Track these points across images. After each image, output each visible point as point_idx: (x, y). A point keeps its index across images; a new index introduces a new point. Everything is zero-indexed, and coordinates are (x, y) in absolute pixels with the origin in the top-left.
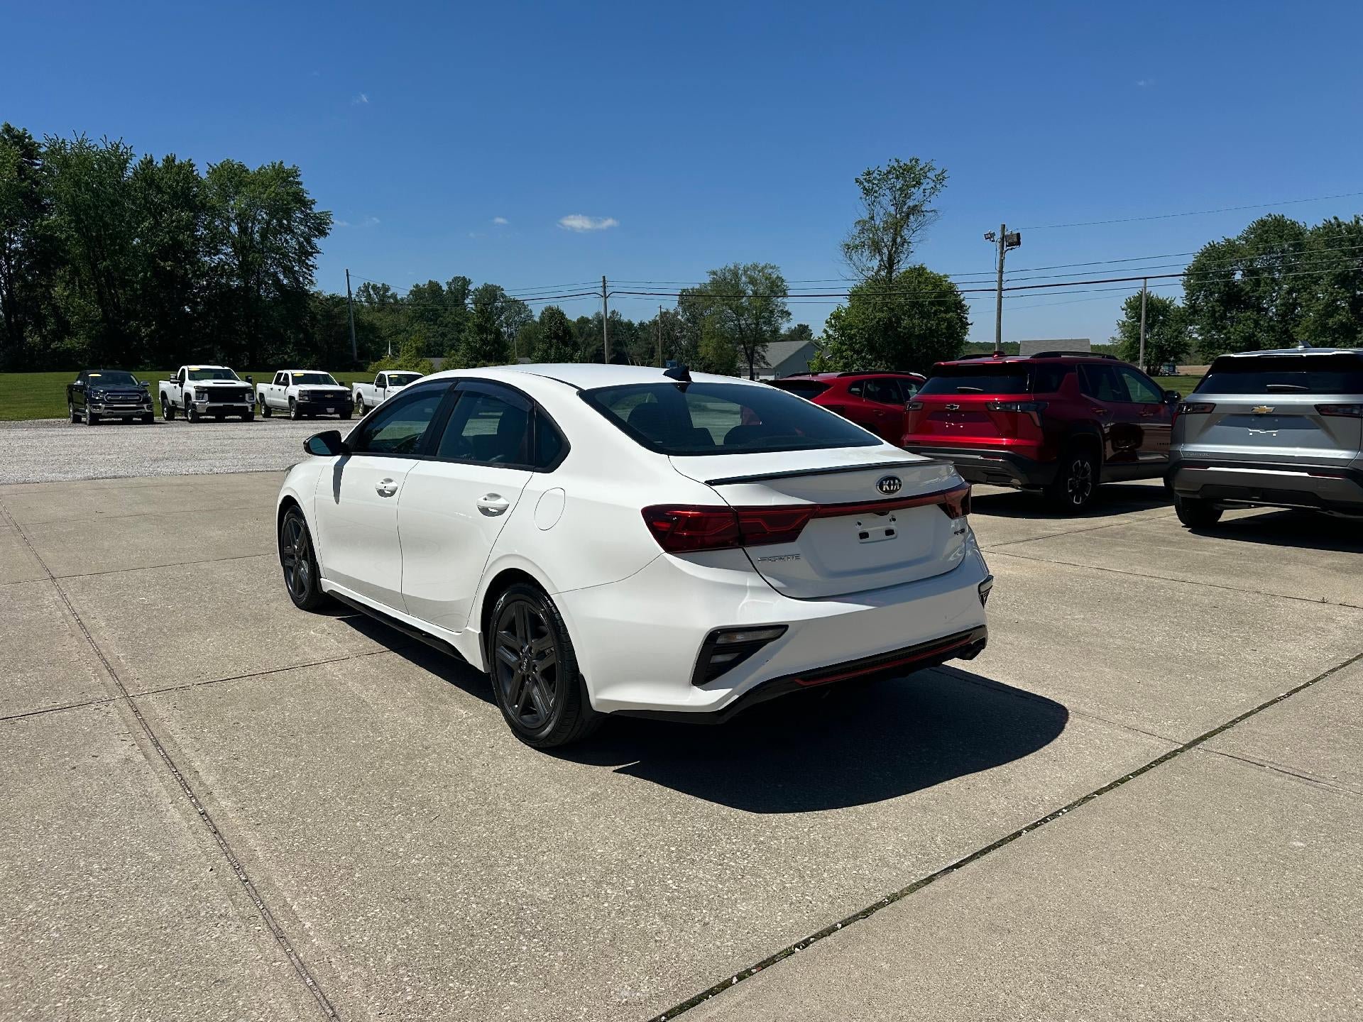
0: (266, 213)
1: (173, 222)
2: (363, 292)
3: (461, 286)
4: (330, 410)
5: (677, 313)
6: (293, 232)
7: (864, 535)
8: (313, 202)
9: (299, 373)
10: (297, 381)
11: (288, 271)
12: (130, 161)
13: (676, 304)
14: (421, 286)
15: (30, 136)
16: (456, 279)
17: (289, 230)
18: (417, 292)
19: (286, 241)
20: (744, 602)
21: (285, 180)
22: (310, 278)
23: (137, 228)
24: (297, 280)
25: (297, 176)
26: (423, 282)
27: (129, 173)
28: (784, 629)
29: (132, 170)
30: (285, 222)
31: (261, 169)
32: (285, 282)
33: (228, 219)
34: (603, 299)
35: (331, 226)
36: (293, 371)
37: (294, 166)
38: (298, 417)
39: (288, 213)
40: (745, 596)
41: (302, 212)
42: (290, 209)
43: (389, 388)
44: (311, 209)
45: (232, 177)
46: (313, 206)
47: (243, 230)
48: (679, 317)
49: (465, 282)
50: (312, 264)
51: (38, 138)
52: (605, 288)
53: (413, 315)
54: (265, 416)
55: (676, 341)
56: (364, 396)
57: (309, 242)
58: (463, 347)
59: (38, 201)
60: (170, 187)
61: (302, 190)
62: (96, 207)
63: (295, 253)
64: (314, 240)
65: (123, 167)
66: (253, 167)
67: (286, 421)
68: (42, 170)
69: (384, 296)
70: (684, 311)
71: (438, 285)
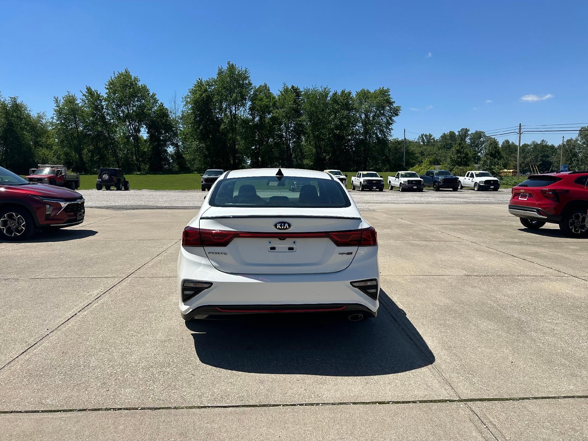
0: (375, 108)
1: (341, 115)
2: (421, 138)
3: (465, 133)
4: (374, 188)
5: (577, 140)
6: (385, 115)
7: (273, 248)
8: (394, 102)
9: (365, 173)
10: (364, 176)
11: (382, 131)
12: (329, 94)
13: (577, 135)
14: (446, 133)
15: (299, 89)
16: (462, 129)
17: (383, 114)
18: (444, 137)
19: (382, 119)
20: (198, 270)
21: (383, 94)
22: (390, 134)
23: (329, 119)
24: (385, 135)
25: (389, 92)
26: (447, 132)
27: (329, 98)
28: (210, 285)
29: (330, 97)
30: (382, 111)
31: (375, 91)
32: (380, 136)
33: (361, 112)
34: (519, 135)
35: (400, 111)
36: (363, 172)
37: (388, 88)
38: (362, 190)
39: (383, 108)
40: (200, 267)
41: (389, 107)
42: (384, 106)
43: (400, 178)
44: (392, 105)
45: (364, 95)
46: (393, 104)
47: (367, 116)
48: (579, 142)
49: (467, 130)
50: (391, 128)
51: (301, 90)
52: (520, 129)
53: (440, 146)
54: (353, 189)
55: (575, 155)
56: (391, 182)
57: (391, 118)
58: (449, 160)
59: (299, 112)
60: (341, 102)
61: (390, 98)
62: (316, 112)
63: (385, 124)
64: (393, 118)
65: (326, 97)
66: (372, 91)
67: (358, 191)
68: (302, 100)
69: (429, 139)
70: (582, 138)
71: (454, 132)
